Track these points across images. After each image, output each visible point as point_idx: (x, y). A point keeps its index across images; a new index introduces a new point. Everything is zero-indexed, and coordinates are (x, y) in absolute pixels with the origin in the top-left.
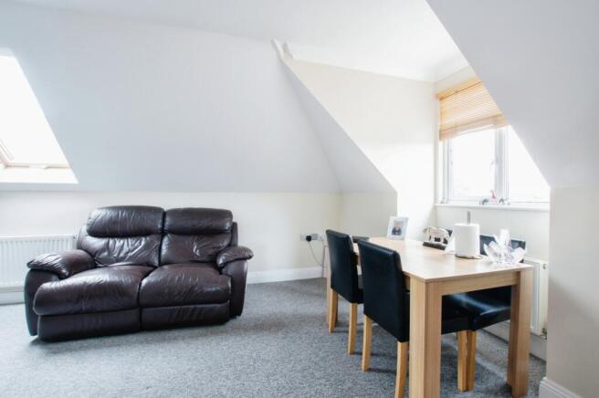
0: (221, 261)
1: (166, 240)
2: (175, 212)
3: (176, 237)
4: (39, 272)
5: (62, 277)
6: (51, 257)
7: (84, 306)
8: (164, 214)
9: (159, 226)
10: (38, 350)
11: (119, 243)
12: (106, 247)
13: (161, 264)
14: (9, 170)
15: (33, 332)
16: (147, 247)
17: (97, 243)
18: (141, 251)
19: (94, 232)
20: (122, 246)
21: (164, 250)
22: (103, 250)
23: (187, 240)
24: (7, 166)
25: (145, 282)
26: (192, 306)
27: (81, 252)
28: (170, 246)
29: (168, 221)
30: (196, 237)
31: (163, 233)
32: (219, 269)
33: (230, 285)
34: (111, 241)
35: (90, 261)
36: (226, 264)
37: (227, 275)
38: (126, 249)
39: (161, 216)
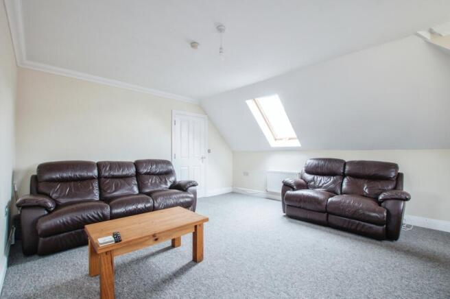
0: (380, 198)
1: (345, 180)
2: (352, 163)
3: (352, 179)
4: (287, 186)
5: (294, 190)
6: (290, 181)
7: (302, 205)
8: (345, 164)
9: (342, 171)
10: (285, 219)
11: (319, 178)
12: (313, 180)
13: (341, 193)
15: (284, 212)
16: (334, 182)
17: (309, 177)
18: (331, 184)
19: (309, 171)
20: (321, 181)
21: (344, 186)
22: (311, 181)
23: (360, 182)
24: (276, 140)
25: (330, 200)
26: (357, 222)
27: (302, 181)
28: (348, 184)
29: (347, 168)
30: (366, 181)
31: (344, 176)
32: (379, 203)
33: (385, 214)
34: (316, 177)
35: (306, 185)
36: (384, 200)
37: (385, 207)
38: (323, 182)
39: (343, 165)
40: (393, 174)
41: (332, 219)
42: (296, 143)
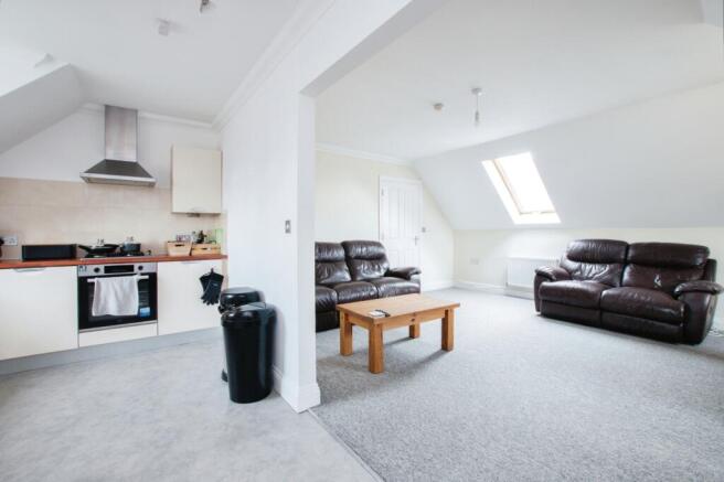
0: (677, 290)
1: (628, 270)
2: (637, 246)
3: (639, 268)
4: (541, 276)
5: (552, 280)
6: (547, 269)
7: (564, 300)
8: (627, 247)
9: (623, 257)
10: (540, 318)
11: (588, 267)
12: (579, 269)
13: (621, 286)
14: (524, 216)
15: (538, 310)
16: (611, 272)
17: (573, 265)
18: (605, 274)
19: (573, 257)
20: (591, 271)
21: (626, 277)
22: (577, 270)
23: (650, 271)
24: (521, 213)
25: (604, 292)
26: (643, 320)
27: (563, 270)
28: (631, 274)
29: (631, 253)
30: (659, 270)
31: (625, 263)
32: (675, 297)
33: (682, 310)
34: (583, 265)
35: (569, 275)
36: (683, 292)
37: (683, 302)
38: (593, 271)
39: (624, 248)
40: (700, 261)
41: (607, 317)
42: (555, 219)
